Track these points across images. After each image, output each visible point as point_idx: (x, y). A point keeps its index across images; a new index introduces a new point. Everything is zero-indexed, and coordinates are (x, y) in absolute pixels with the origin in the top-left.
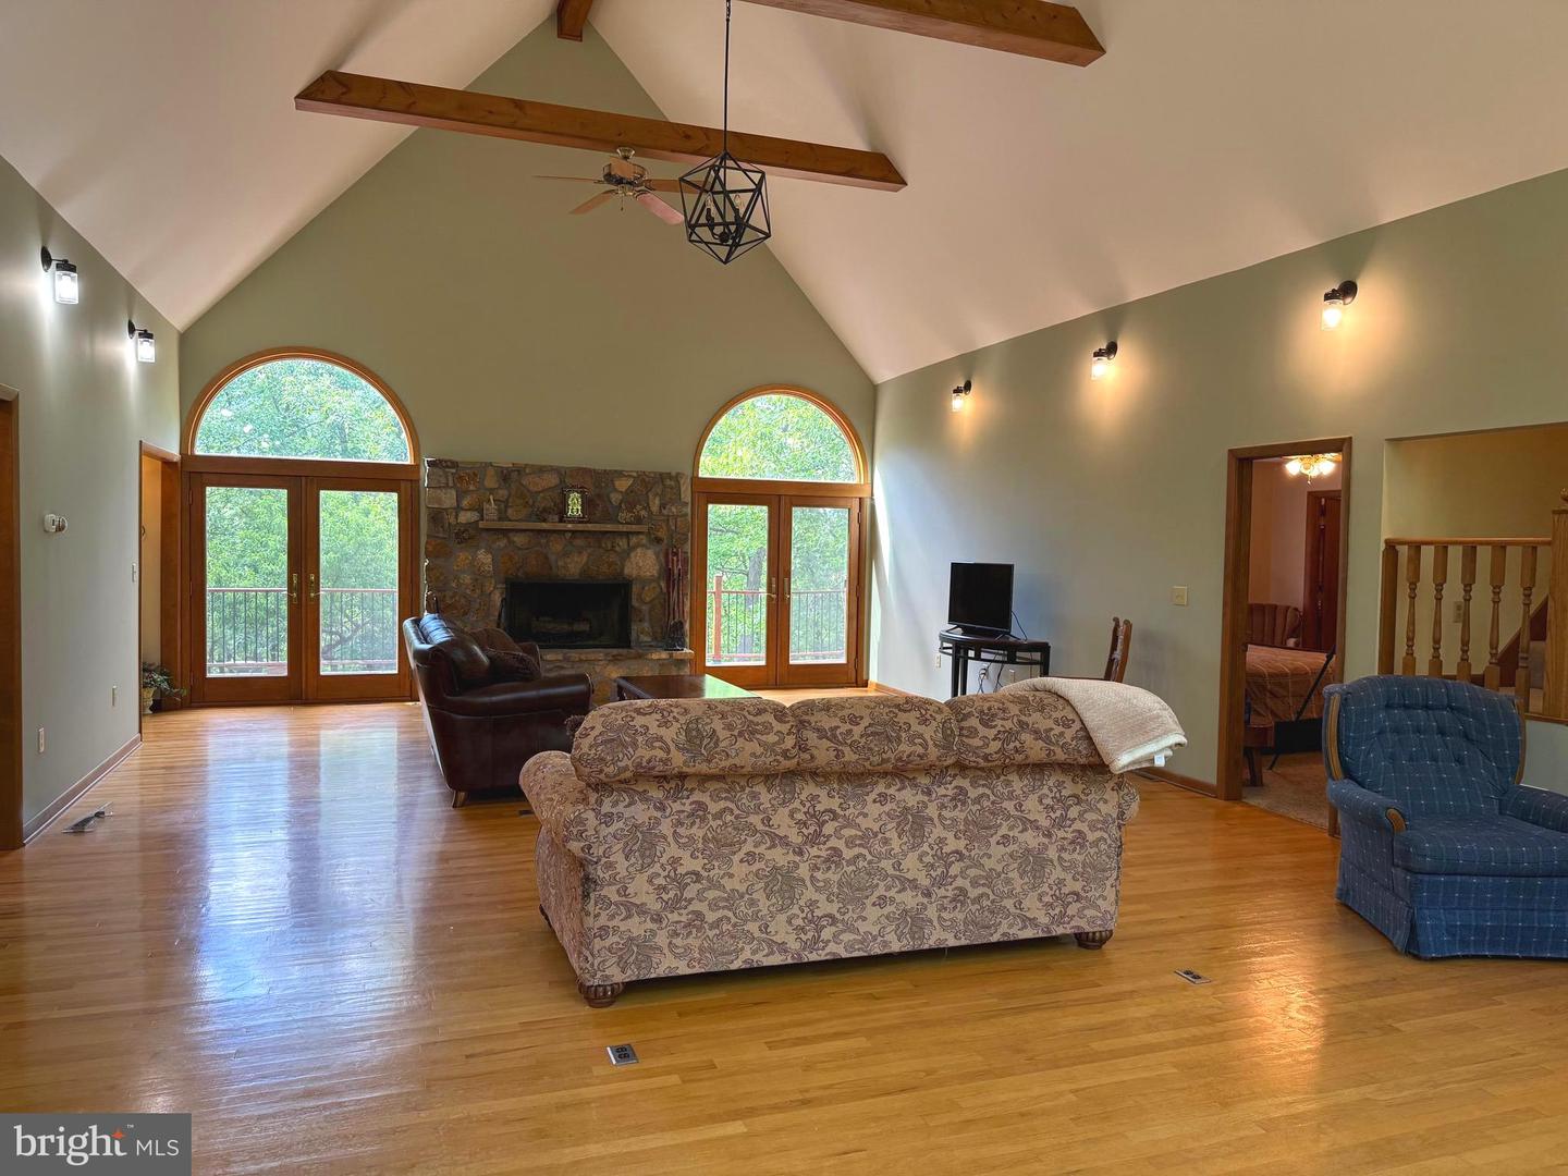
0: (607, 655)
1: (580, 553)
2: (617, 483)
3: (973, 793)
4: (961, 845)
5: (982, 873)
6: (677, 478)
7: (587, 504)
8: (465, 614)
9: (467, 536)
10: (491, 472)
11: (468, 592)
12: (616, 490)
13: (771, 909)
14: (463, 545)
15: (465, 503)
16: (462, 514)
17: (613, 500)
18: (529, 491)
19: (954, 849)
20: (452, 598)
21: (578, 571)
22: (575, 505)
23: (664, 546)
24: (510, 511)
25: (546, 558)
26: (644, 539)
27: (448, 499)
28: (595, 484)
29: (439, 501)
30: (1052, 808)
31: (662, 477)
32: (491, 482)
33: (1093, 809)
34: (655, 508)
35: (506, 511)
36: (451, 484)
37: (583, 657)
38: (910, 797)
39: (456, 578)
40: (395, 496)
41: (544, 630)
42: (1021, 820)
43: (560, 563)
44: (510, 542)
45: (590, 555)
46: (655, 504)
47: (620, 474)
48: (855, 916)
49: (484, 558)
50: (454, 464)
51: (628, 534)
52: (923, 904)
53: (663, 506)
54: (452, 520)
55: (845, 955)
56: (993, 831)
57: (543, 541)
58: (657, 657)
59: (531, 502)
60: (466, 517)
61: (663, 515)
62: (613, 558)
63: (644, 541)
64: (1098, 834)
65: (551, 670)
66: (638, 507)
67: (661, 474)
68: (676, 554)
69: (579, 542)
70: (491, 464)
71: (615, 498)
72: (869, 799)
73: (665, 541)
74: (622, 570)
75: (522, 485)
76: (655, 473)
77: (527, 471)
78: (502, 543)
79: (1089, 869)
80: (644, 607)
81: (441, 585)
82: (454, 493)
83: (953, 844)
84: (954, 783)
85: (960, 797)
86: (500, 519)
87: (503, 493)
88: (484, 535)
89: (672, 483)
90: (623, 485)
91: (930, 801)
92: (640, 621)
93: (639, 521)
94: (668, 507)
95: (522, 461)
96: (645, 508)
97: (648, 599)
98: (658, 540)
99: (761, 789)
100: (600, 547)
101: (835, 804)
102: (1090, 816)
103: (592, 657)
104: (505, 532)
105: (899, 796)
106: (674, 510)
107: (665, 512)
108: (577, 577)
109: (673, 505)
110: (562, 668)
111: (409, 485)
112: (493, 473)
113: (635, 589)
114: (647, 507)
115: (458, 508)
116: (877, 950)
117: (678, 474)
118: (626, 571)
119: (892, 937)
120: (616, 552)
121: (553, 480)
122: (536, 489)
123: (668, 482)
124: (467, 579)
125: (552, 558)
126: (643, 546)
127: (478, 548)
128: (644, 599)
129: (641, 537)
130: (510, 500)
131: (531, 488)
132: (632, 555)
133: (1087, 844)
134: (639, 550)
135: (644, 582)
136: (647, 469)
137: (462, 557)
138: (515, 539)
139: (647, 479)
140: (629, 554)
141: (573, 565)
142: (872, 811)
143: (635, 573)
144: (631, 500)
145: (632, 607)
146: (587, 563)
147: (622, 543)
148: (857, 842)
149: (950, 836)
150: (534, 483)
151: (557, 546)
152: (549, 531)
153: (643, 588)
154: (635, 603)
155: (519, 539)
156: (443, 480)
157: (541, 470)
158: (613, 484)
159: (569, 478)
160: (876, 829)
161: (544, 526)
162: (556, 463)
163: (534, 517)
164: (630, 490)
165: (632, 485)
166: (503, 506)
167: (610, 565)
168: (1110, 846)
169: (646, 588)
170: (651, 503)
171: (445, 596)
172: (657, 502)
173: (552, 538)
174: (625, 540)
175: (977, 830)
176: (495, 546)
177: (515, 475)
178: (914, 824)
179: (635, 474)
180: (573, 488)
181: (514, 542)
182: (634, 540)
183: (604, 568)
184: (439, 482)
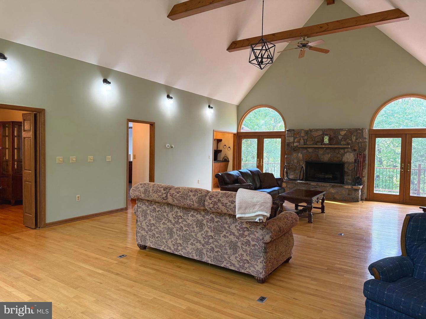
0: (330, 185)
1: (328, 154)
2: (341, 133)
3: (216, 220)
4: (212, 234)
5: (218, 244)
6: (362, 130)
7: (330, 140)
8: (295, 170)
9: (296, 149)
10: (303, 131)
11: (296, 164)
12: (340, 135)
13: (168, 237)
14: (295, 152)
15: (296, 141)
16: (295, 143)
17: (339, 138)
18: (313, 136)
19: (211, 235)
20: (292, 166)
21: (327, 159)
22: (326, 140)
23: (357, 152)
24: (308, 142)
25: (318, 155)
26: (350, 150)
27: (292, 139)
28: (334, 134)
29: (289, 140)
30: (239, 230)
31: (357, 130)
32: (303, 135)
33: (252, 233)
34: (354, 140)
35: (307, 142)
36: (292, 136)
37: (322, 185)
38: (199, 217)
39: (293, 161)
40: (280, 139)
41: (319, 176)
42: (230, 231)
43: (322, 157)
44: (307, 151)
45: (331, 155)
46: (354, 139)
47: (342, 130)
48: (186, 246)
49: (300, 155)
50: (294, 130)
51: (344, 148)
52: (202, 248)
53: (356, 139)
54: (292, 145)
55: (183, 255)
56: (221, 232)
57: (317, 150)
58: (347, 187)
59: (314, 140)
60: (295, 144)
61: (357, 142)
62: (339, 156)
63: (350, 151)
64: (254, 243)
65: (313, 188)
66: (348, 140)
67: (356, 129)
68: (361, 155)
69: (327, 151)
70: (303, 129)
71: (340, 137)
72: (190, 215)
73: (357, 150)
74: (342, 159)
75: (311, 135)
76: (354, 129)
77: (313, 131)
78: (305, 151)
79: (251, 254)
80: (349, 172)
81: (289, 162)
82: (293, 138)
83: (210, 234)
84: (211, 216)
85: (212, 220)
86: (304, 145)
87: (306, 137)
88: (301, 149)
89: (360, 132)
90: (343, 133)
91: (205, 219)
92: (348, 176)
93: (348, 144)
94: (358, 139)
95: (311, 128)
96: (350, 140)
97: (351, 169)
98: (355, 150)
99: (166, 207)
100: (335, 152)
101: (182, 214)
102: (252, 236)
103: (325, 185)
104: (306, 148)
105: (197, 216)
106: (361, 140)
107: (357, 141)
108: (327, 161)
109: (360, 139)
110: (317, 187)
111: (284, 136)
112: (303, 132)
113: (346, 165)
114: (351, 140)
115: (294, 142)
116: (191, 257)
117: (362, 129)
118: (343, 160)
119: (194, 255)
120: (340, 154)
121: (321, 133)
122: (315, 136)
123: (359, 131)
124: (296, 161)
125: (319, 155)
126: (349, 152)
127: (299, 152)
128: (348, 169)
129: (349, 149)
130: (308, 139)
131: (314, 136)
132: (345, 155)
133: (251, 245)
134: (348, 153)
135: (349, 163)
136: (351, 128)
137: (295, 155)
138: (309, 150)
139: (351, 131)
140: (344, 155)
141: (326, 158)
142: (190, 218)
143: (346, 161)
144: (345, 137)
145: (345, 171)
146: (330, 157)
147: (342, 151)
148: (187, 226)
149: (209, 230)
150: (315, 134)
151: (321, 152)
152: (318, 148)
153: (349, 166)
154: (346, 170)
155: (310, 150)
156: (290, 135)
157: (317, 130)
158: (340, 133)
159: (325, 132)
160: (191, 224)
161: (316, 146)
162: (321, 128)
163: (315, 144)
164: (345, 135)
165: (346, 133)
166: (306, 141)
167: (338, 158)
168: (259, 248)
169: (350, 165)
170: (352, 138)
171: (290, 165)
172: (355, 138)
173: (320, 150)
174: (343, 150)
175: (217, 231)
176: (303, 152)
177: (309, 132)
178: (200, 225)
179: (347, 129)
180: (327, 135)
181: (308, 151)
182: (346, 150)
183: (336, 159)
184: (289, 135)
